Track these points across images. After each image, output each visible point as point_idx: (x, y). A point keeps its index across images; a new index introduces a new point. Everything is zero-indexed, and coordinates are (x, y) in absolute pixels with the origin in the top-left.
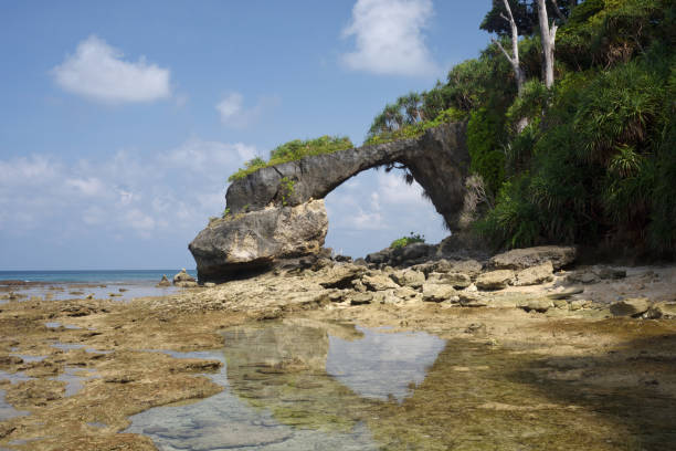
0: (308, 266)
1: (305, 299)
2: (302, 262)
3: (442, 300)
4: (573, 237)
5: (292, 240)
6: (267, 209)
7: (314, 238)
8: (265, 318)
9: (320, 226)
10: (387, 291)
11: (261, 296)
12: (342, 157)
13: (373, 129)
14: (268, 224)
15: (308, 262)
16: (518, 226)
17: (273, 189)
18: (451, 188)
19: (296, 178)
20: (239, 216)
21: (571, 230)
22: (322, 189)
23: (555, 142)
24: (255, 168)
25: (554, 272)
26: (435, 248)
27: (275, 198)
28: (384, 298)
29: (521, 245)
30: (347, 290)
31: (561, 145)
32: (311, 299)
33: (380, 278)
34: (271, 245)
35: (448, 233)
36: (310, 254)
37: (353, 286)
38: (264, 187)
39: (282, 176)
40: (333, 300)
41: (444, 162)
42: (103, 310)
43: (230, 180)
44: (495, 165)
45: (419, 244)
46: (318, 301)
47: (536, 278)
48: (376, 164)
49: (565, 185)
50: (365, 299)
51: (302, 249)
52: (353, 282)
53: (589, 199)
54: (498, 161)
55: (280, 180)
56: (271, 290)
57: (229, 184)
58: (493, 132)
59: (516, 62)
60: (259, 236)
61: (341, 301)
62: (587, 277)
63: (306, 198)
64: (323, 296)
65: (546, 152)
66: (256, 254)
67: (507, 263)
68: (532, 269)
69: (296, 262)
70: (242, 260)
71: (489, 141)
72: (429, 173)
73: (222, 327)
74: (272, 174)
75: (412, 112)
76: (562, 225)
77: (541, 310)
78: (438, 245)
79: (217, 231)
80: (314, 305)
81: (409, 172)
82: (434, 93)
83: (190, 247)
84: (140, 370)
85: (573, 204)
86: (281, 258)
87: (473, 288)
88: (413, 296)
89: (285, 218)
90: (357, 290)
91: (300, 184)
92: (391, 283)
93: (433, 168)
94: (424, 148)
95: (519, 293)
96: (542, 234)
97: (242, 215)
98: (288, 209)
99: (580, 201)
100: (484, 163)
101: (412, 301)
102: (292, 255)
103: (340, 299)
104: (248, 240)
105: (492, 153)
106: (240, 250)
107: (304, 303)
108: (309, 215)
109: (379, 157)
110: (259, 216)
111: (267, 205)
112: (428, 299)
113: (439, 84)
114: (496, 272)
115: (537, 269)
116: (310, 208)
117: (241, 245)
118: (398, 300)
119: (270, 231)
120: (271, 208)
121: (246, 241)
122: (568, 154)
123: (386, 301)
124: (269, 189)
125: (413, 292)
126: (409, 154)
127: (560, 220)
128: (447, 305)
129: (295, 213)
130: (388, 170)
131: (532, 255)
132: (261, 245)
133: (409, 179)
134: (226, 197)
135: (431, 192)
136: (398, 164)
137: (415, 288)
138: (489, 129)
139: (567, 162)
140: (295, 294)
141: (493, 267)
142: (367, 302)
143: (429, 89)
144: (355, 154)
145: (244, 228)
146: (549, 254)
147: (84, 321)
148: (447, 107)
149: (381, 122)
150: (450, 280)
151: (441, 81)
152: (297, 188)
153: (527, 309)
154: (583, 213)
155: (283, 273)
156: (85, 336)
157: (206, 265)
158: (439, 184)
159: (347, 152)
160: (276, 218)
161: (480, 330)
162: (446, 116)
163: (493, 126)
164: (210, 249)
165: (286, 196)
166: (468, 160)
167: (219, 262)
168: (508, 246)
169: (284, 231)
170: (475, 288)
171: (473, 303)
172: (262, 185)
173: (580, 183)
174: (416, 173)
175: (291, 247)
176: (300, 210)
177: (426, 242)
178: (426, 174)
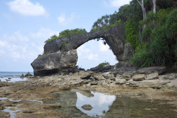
0: (71, 72)
1: (76, 83)
2: (69, 70)
3: (122, 84)
4: (164, 64)
5: (66, 63)
6: (58, 52)
7: (73, 62)
8: (65, 89)
9: (75, 58)
10: (102, 81)
11: (60, 81)
12: (83, 36)
13: (93, 27)
14: (58, 57)
15: (71, 70)
16: (146, 59)
17: (60, 46)
18: (119, 47)
19: (67, 42)
20: (48, 54)
21: (164, 61)
22: (76, 46)
23: (158, 32)
24: (54, 38)
25: (159, 75)
26: (113, 66)
27: (60, 49)
28: (102, 83)
29: (147, 66)
30: (89, 80)
31: (161, 33)
32: (78, 83)
33: (99, 76)
34: (59, 64)
35: (118, 62)
36: (71, 67)
37: (91, 79)
38: (57, 45)
39: (63, 41)
40: (85, 83)
41: (117, 38)
42: (7, 85)
43: (45, 42)
44: (134, 39)
45: (108, 65)
46: (80, 84)
47: (153, 77)
48: (94, 38)
49: (162, 46)
50: (96, 83)
51: (69, 66)
52: (91, 77)
53: (170, 51)
54: (135, 38)
55: (62, 43)
56: (64, 79)
57: (45, 43)
58: (134, 29)
59: (142, 5)
60: (55, 61)
61: (87, 84)
62: (171, 77)
63: (71, 49)
64: (82, 82)
65: (156, 35)
66: (54, 67)
67: (143, 72)
68: (151, 74)
69: (67, 70)
70: (49, 69)
71: (132, 31)
72: (112, 41)
73: (52, 92)
74: (60, 40)
75: (106, 21)
76: (161, 60)
77: (158, 88)
78: (114, 66)
79: (41, 59)
80: (79, 85)
81: (105, 41)
82: (114, 15)
83: (31, 64)
84: (34, 108)
85: (165, 53)
86: (62, 69)
87: (131, 80)
88: (111, 83)
89: (63, 55)
90: (92, 80)
91: (69, 44)
92: (103, 78)
93: (113, 40)
94: (110, 33)
95: (148, 82)
96: (154, 63)
97: (49, 54)
98: (65, 52)
99: (167, 52)
100: (131, 39)
101: (111, 84)
102: (66, 68)
103: (87, 83)
104: (51, 62)
105: (133, 35)
106: (48, 66)
107: (76, 84)
108: (72, 54)
109: (95, 36)
110: (55, 54)
111: (58, 51)
112: (117, 84)
113: (116, 12)
114: (139, 75)
115: (153, 74)
116: (72, 52)
117: (49, 64)
118: (107, 84)
119: (58, 59)
120: (59, 52)
121: (50, 63)
122: (163, 36)
123: (103, 84)
124: (59, 46)
125: (112, 81)
126: (105, 35)
127: (160, 58)
128: (125, 86)
129: (67, 54)
130: (98, 40)
131: (151, 69)
132: (55, 64)
133: (105, 43)
134: (44, 48)
135: (112, 48)
136: (101, 38)
137: (112, 80)
138: (133, 27)
139: (163, 39)
140: (72, 81)
141: (138, 73)
142: (96, 84)
143: (112, 14)
144: (87, 35)
145: (50, 59)
146: (157, 69)
147: (2, 89)
148: (118, 20)
149: (96, 24)
150: (124, 77)
151: (116, 11)
152: (68, 45)
153: (154, 88)
154: (168, 56)
155: (63, 74)
156: (6, 94)
157: (37, 70)
158: (115, 45)
159: (85, 34)
160: (61, 55)
161: (143, 95)
162: (118, 22)
163: (134, 26)
164: (38, 65)
165: (64, 48)
166: (125, 38)
167: (41, 70)
168: (142, 66)
169: (63, 59)
170: (132, 80)
171: (134, 85)
172: (56, 44)
173: (167, 46)
174: (107, 41)
175: (65, 65)
176: (69, 53)
177: (110, 64)
178: (111, 42)
